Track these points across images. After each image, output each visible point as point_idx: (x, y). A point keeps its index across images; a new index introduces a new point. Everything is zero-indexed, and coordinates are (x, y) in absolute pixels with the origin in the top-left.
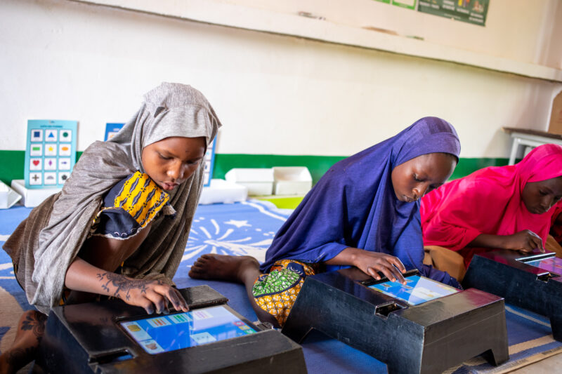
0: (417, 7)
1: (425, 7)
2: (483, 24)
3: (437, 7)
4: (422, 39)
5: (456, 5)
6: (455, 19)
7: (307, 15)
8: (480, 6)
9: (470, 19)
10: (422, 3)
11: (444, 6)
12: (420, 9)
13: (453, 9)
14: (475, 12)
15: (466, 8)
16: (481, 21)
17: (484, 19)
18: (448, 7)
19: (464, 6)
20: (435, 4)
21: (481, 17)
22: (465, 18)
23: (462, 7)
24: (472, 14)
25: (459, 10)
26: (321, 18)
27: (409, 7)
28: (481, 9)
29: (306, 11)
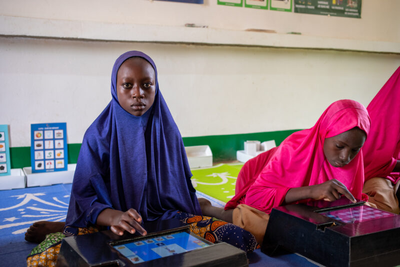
0: (293, 10)
1: (301, 9)
2: (359, 17)
3: (313, 7)
4: (300, 34)
5: (331, 4)
6: (331, 15)
7: (192, 25)
8: (353, 3)
9: (346, 13)
10: (297, 6)
11: (319, 6)
12: (297, 10)
13: (328, 7)
14: (349, 8)
15: (340, 6)
16: (357, 14)
17: (360, 12)
18: (323, 7)
19: (338, 4)
20: (309, 5)
21: (357, 11)
22: (341, 13)
23: (336, 5)
24: (347, 10)
25: (333, 8)
26: (204, 27)
27: (286, 10)
28: (355, 5)
29: (191, 23)
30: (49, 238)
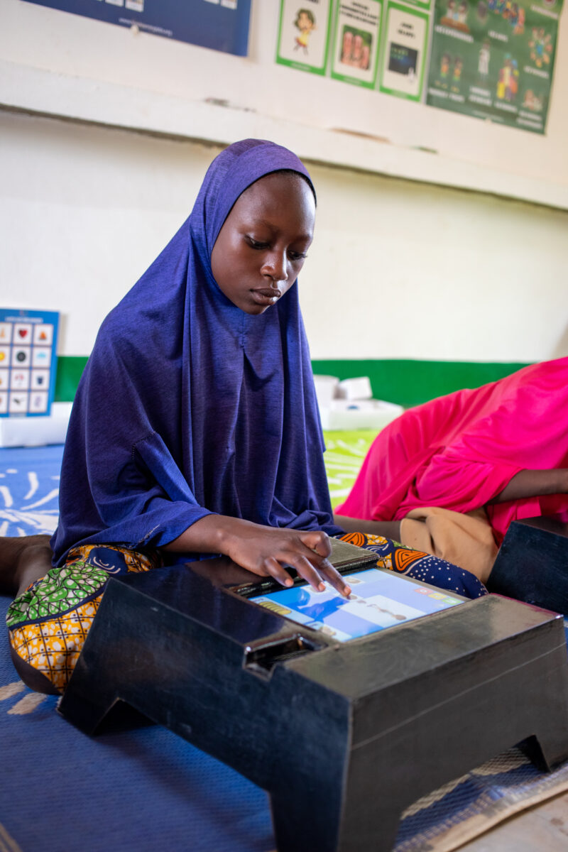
0: (423, 98)
1: (438, 98)
2: (541, 132)
3: (460, 99)
4: (434, 152)
5: (494, 98)
6: (494, 121)
7: (221, 103)
8: (535, 100)
9: (520, 121)
10: (434, 92)
11: (473, 98)
12: (430, 101)
13: (488, 102)
14: (528, 110)
15: (512, 103)
16: (538, 126)
17: (544, 122)
18: (480, 100)
19: (508, 99)
20: (456, 93)
21: (537, 118)
22: (510, 119)
23: (504, 101)
24: (522, 114)
25: (499, 105)
26: (247, 110)
27: (410, 98)
28: (537, 105)
29: (220, 97)
30: (69, 577)
